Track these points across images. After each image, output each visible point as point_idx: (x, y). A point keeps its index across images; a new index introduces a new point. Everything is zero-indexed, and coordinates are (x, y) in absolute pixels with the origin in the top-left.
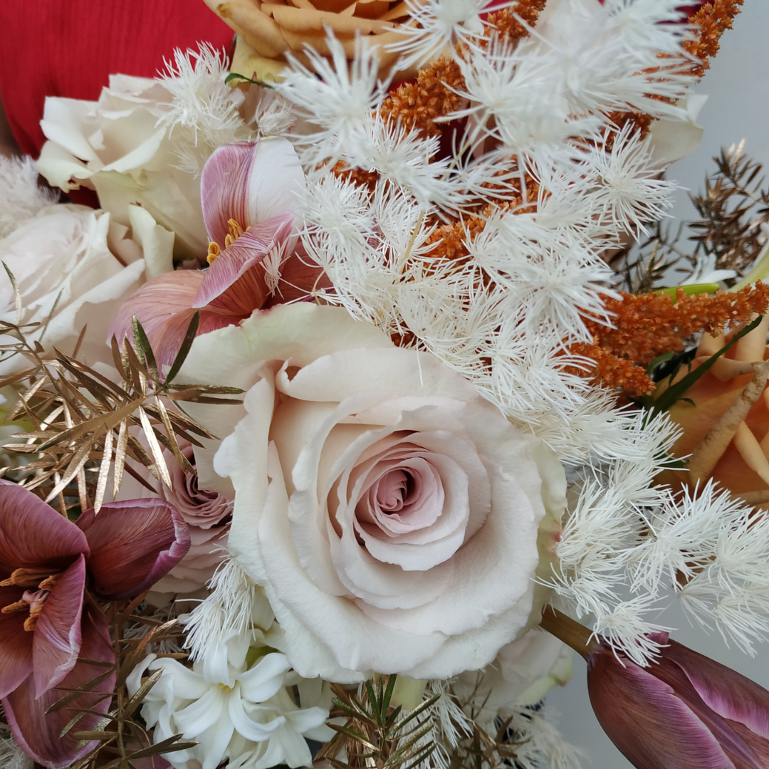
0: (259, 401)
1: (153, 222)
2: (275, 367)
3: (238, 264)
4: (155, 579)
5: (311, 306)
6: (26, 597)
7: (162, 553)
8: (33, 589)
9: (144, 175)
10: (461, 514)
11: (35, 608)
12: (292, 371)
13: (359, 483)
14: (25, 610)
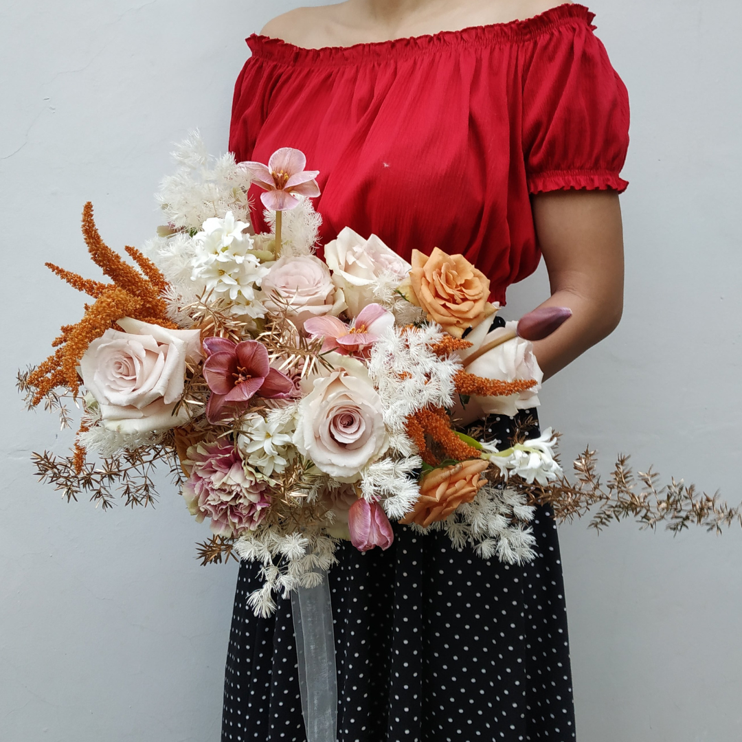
0: (334, 376)
1: (344, 301)
2: (343, 370)
3: (355, 341)
4: (273, 398)
5: (362, 364)
6: (240, 375)
7: (282, 394)
8: (244, 375)
9: (353, 286)
10: (357, 436)
11: (240, 379)
12: (346, 375)
13: (341, 410)
14: (237, 378)
